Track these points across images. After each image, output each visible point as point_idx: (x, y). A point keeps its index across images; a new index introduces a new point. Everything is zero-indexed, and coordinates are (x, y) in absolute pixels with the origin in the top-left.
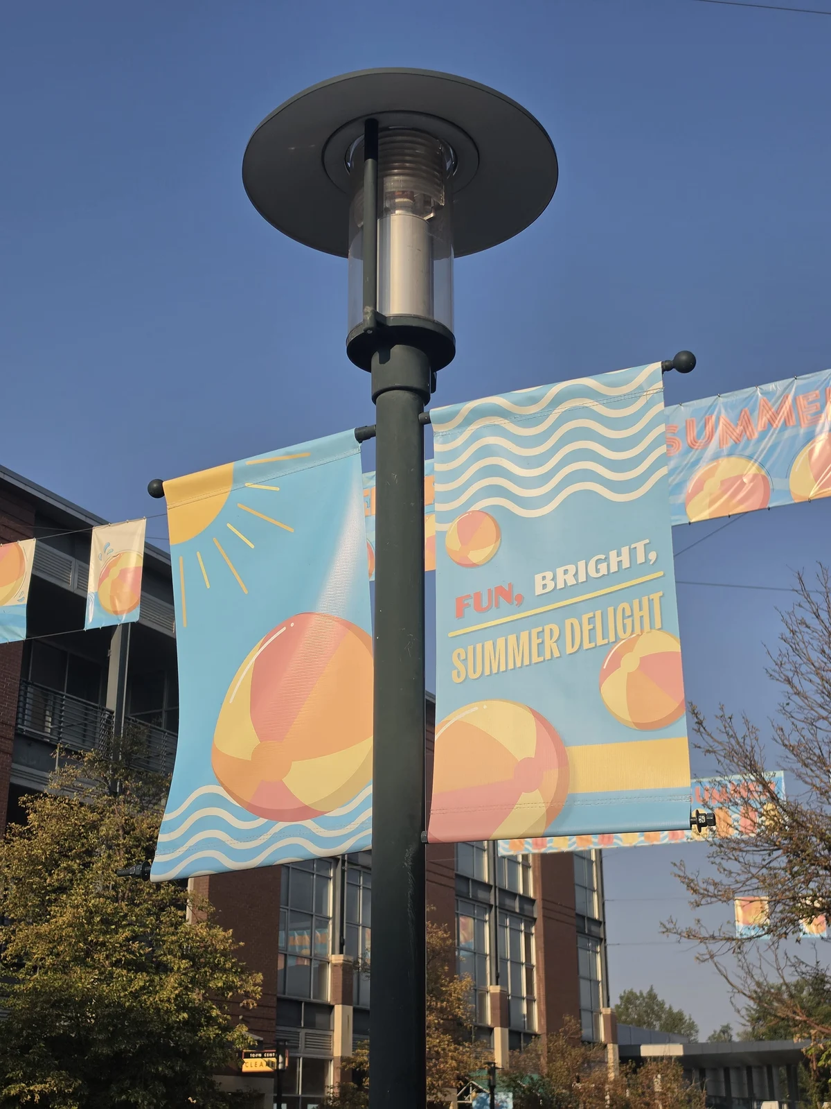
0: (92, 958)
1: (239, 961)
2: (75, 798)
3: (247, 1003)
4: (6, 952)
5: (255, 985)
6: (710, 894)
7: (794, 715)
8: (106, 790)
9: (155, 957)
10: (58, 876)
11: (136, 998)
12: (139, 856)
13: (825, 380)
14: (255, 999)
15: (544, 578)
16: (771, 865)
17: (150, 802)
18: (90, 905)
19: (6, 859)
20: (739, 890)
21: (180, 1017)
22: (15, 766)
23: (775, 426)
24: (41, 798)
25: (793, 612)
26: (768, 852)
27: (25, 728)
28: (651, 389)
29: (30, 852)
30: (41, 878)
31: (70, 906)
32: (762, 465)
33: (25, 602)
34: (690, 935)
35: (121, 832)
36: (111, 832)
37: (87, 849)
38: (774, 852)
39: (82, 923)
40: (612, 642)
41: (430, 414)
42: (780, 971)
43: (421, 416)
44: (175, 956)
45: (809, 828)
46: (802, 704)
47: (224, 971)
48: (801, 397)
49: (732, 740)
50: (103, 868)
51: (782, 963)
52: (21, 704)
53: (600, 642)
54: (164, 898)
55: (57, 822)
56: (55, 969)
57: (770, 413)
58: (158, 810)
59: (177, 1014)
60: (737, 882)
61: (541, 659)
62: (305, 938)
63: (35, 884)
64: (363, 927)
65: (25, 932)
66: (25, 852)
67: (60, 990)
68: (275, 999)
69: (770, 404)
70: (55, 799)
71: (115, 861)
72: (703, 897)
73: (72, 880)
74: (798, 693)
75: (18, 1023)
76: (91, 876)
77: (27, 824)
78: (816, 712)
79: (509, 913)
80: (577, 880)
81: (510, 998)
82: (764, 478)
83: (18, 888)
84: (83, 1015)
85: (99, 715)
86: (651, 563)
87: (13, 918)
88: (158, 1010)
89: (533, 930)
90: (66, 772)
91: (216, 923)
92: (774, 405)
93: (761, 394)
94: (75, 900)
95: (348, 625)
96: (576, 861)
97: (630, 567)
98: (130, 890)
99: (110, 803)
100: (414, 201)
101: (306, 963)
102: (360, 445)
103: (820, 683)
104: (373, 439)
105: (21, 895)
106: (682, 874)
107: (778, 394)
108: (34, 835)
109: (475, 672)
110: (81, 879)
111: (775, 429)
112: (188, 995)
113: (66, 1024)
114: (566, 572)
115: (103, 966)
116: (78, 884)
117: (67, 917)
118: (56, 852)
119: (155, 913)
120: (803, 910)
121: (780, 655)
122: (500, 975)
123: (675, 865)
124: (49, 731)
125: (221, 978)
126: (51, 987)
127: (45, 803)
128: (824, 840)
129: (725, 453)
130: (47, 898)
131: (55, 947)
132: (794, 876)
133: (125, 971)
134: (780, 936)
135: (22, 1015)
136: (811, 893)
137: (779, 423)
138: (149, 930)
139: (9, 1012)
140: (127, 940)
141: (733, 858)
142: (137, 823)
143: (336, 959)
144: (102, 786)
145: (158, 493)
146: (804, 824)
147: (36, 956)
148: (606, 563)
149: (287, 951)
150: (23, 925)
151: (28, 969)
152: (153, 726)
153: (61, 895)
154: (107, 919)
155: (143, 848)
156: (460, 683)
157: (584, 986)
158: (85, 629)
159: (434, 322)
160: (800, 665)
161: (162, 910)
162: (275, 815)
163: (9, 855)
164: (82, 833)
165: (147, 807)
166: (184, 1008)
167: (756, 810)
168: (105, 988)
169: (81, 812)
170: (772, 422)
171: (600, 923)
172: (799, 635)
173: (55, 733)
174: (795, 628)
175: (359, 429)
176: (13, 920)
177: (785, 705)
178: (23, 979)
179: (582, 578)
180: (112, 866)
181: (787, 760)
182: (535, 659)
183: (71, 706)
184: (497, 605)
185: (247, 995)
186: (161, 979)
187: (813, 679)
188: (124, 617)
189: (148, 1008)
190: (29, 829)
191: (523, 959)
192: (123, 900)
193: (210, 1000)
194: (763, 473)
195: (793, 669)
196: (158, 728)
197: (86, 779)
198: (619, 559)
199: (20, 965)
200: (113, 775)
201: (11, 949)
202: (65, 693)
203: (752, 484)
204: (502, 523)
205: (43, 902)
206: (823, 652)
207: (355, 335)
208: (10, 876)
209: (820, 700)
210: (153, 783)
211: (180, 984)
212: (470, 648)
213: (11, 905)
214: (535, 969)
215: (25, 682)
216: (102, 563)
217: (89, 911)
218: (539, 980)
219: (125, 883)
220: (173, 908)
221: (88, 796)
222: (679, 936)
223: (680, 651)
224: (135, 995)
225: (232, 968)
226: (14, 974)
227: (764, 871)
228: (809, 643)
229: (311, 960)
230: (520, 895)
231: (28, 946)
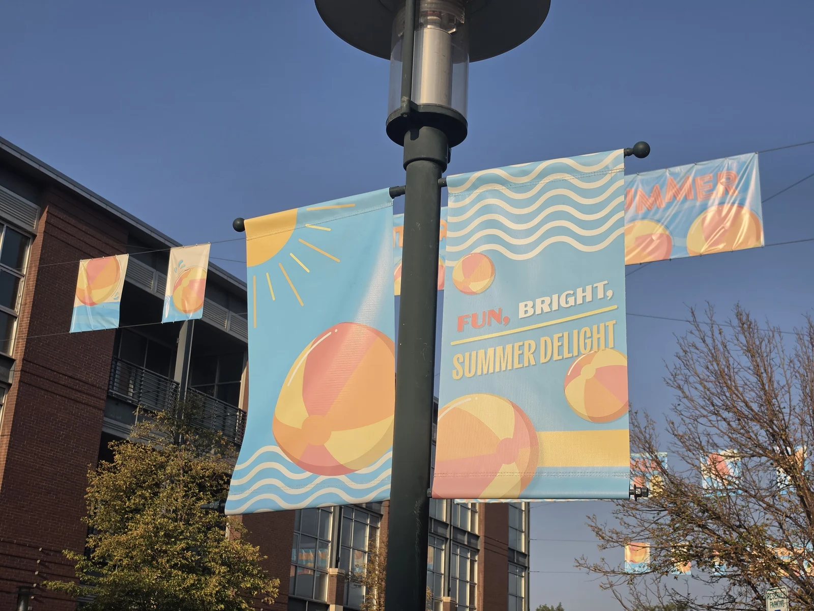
0: (157, 561)
1: (263, 569)
2: (149, 445)
3: (268, 600)
4: (94, 554)
5: (274, 587)
6: (614, 540)
7: (683, 413)
8: (172, 440)
9: (203, 563)
10: (134, 501)
11: (188, 592)
12: (194, 490)
13: (717, 167)
14: (273, 598)
15: (526, 306)
16: (659, 521)
17: (203, 451)
18: (157, 523)
19: (97, 487)
20: (634, 539)
21: (219, 607)
22: (106, 419)
23: (678, 199)
24: (124, 444)
25: (686, 337)
26: (658, 512)
27: (114, 392)
28: (615, 168)
29: (115, 482)
30: (122, 502)
31: (142, 523)
32: (667, 227)
33: (119, 300)
34: (596, 569)
35: (181, 471)
36: (174, 471)
37: (157, 483)
38: (662, 512)
39: (151, 536)
40: (575, 356)
41: (447, 179)
42: (660, 599)
43: (439, 181)
44: (217, 563)
45: (690, 496)
46: (689, 405)
47: (252, 576)
48: (699, 178)
49: (636, 429)
50: (168, 497)
51: (662, 593)
52: (112, 374)
53: (566, 355)
54: (211, 521)
55: (136, 461)
56: (130, 568)
57: (675, 189)
58: (209, 457)
59: (217, 605)
60: (633, 532)
61: (521, 365)
62: (310, 555)
63: (118, 506)
64: (353, 549)
65: (108, 541)
66: (111, 482)
67: (133, 583)
68: (287, 598)
69: (675, 182)
70: (135, 445)
71: (177, 492)
72: (608, 542)
73: (144, 504)
74: (686, 397)
75: (101, 605)
76: (158, 502)
77: (113, 462)
78: (700, 412)
79: (459, 545)
80: (511, 523)
81: (457, 606)
82: (668, 237)
83: (105, 508)
84: (149, 602)
85: (168, 385)
86: (608, 298)
87: (100, 529)
88: (203, 601)
89: (477, 558)
90: (143, 426)
91: (247, 540)
92: (678, 183)
93: (669, 174)
94: (146, 519)
95: (377, 333)
96: (511, 509)
97: (592, 301)
98: (186, 513)
99: (174, 450)
100: (441, 19)
101: (310, 572)
102: (392, 200)
103: (703, 390)
104: (403, 196)
105: (107, 513)
106: (594, 525)
107: (682, 174)
108: (118, 470)
109: (470, 372)
110: (151, 504)
111: (678, 201)
112: (225, 592)
113: (136, 608)
114: (543, 302)
115: (164, 568)
116: (149, 508)
117: (140, 531)
118: (134, 483)
119: (203, 532)
120: (681, 555)
121: (675, 369)
122: (451, 590)
123: (589, 518)
124: (131, 395)
125: (250, 581)
126: (126, 580)
127: (127, 447)
128: (700, 506)
129: (640, 216)
130: (126, 516)
131: (130, 552)
132: (675, 530)
133: (180, 572)
134: (663, 573)
135: (105, 600)
136: (688, 543)
137: (681, 197)
138: (199, 543)
139: (95, 597)
140: (183, 549)
141: (632, 515)
142: (194, 465)
143: (333, 571)
144: (169, 437)
145: (240, 228)
146: (686, 493)
147: (116, 558)
148: (574, 297)
149: (297, 564)
150: (108, 535)
151: (110, 566)
152: (208, 395)
153: (136, 515)
154: (168, 534)
155: (197, 484)
156: (458, 380)
157: (512, 600)
158: (162, 323)
159: (452, 110)
160: (689, 376)
161: (209, 529)
162: (318, 470)
163: (99, 484)
164: (153, 470)
165: (201, 454)
166: (222, 601)
167: (651, 481)
168: (165, 584)
169: (153, 456)
170: (676, 195)
171: (526, 556)
172: (689, 354)
173: (136, 396)
174: (687, 349)
175: (393, 188)
176: (100, 531)
177: (677, 405)
178: (106, 574)
179: (555, 307)
180: (174, 496)
181: (675, 445)
182: (516, 366)
183: (148, 377)
184: (489, 324)
185: (268, 594)
186: (206, 579)
187: (698, 387)
188: (191, 315)
189: (196, 599)
190: (114, 466)
191: (468, 579)
192: (181, 521)
193: (241, 596)
194: (667, 233)
195: (684, 379)
196: (212, 397)
197: (158, 432)
198: (584, 294)
199: (104, 564)
200: (178, 430)
201: (98, 552)
202: (144, 368)
203: (659, 241)
204: (497, 263)
205: (122, 519)
206: (707, 368)
207: (394, 117)
208: (99, 499)
209: (702, 403)
210: (206, 437)
211: (220, 584)
212: (467, 355)
213: (100, 520)
214: (476, 586)
215: (115, 359)
216: (176, 275)
217: (156, 527)
218: (479, 595)
219: (182, 508)
220: (217, 529)
221: (158, 444)
222: (588, 570)
223: (627, 365)
224: (187, 590)
225: (258, 574)
226: (99, 570)
227: (654, 525)
228: (697, 361)
229: (314, 571)
230: (469, 533)
231: (111, 550)
